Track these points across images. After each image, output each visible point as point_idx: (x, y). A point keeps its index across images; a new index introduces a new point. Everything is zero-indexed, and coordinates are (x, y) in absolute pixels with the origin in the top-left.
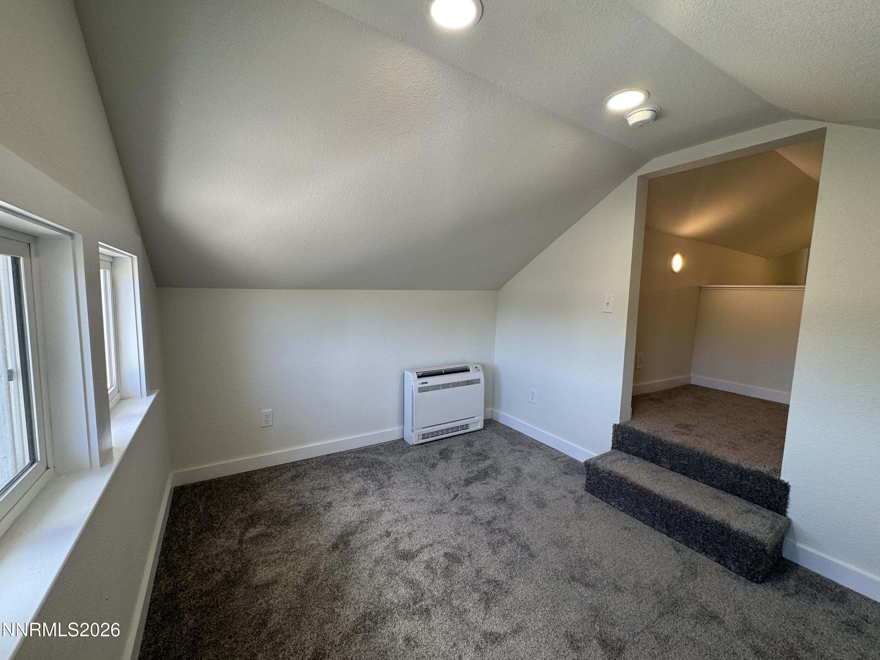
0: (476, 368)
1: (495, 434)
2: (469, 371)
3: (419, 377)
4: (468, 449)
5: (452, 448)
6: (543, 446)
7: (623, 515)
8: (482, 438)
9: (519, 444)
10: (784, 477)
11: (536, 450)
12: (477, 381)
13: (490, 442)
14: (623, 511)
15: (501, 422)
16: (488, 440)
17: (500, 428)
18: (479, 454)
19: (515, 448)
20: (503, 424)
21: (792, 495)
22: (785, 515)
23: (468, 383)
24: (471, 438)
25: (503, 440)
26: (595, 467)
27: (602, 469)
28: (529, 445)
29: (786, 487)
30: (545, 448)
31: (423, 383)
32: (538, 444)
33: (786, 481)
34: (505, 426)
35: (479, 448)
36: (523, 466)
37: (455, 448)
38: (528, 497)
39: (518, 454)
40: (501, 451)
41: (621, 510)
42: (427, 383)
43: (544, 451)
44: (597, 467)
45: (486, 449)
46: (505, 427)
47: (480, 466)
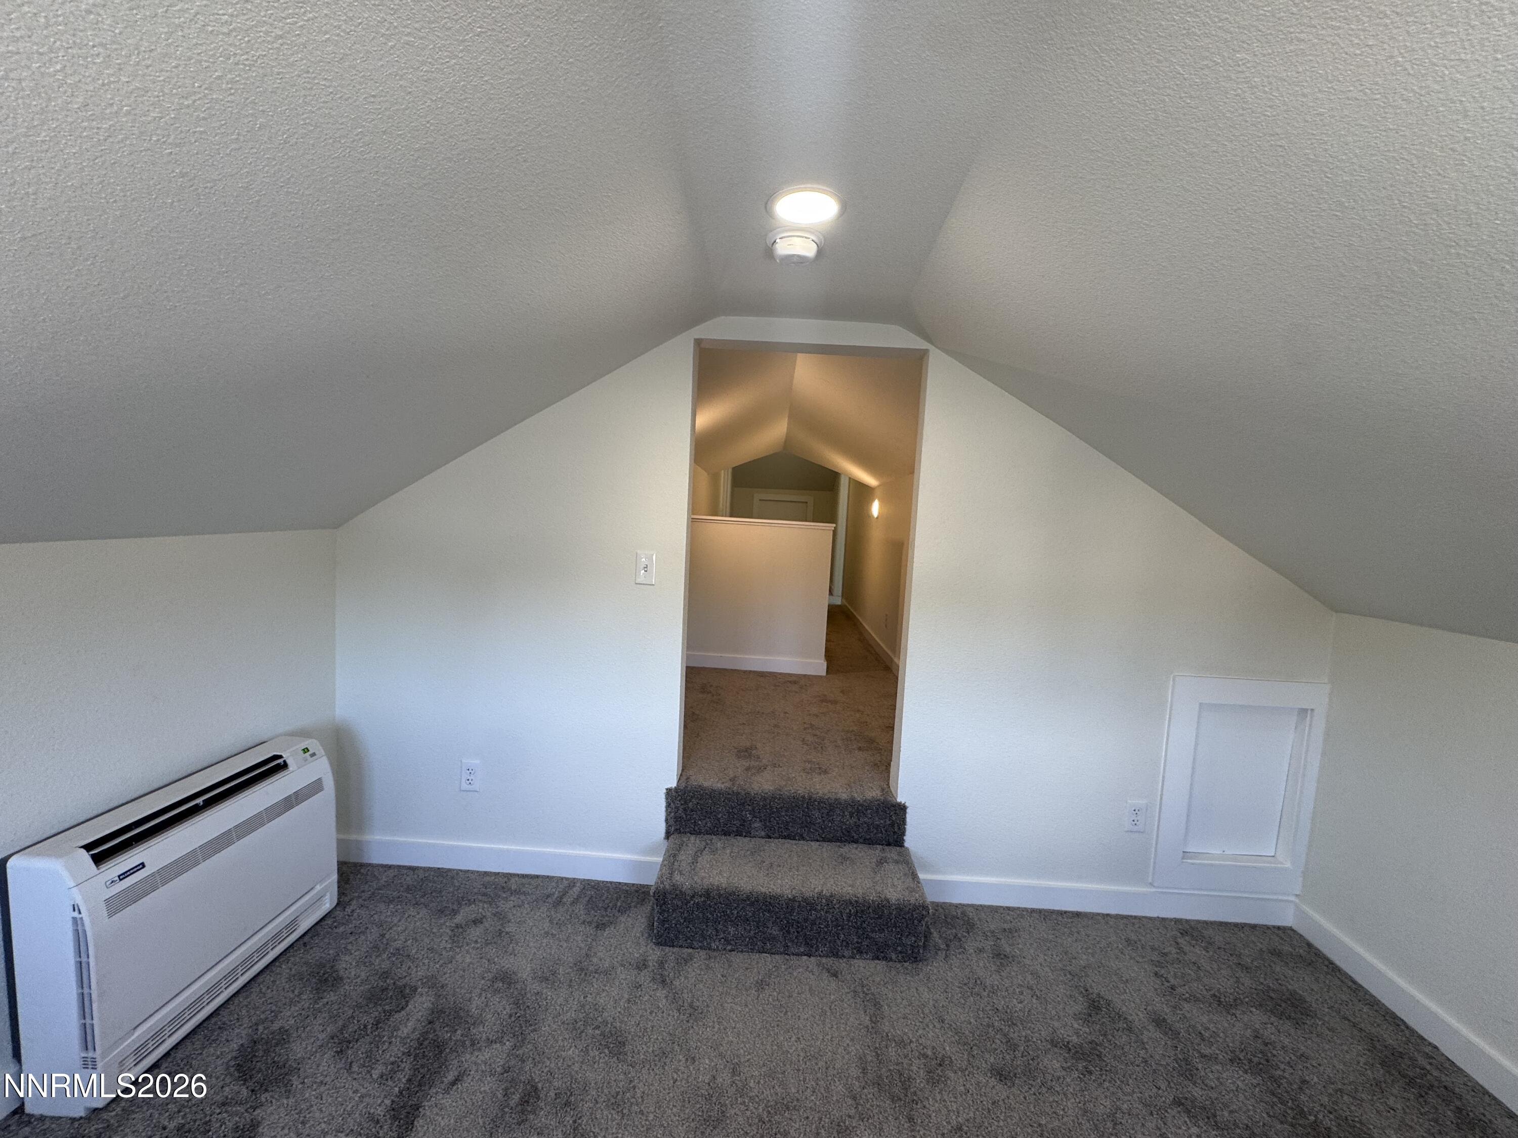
0: (306, 750)
1: (382, 906)
2: (285, 766)
3: (98, 860)
4: (331, 997)
5: (276, 1026)
6: (513, 880)
7: (738, 959)
8: (352, 939)
9: (459, 904)
10: (901, 799)
11: (506, 899)
12: (316, 787)
13: (383, 935)
14: (734, 951)
15: (375, 861)
16: (373, 934)
17: (382, 882)
18: (374, 997)
19: (459, 919)
20: (383, 866)
21: (911, 818)
22: (903, 846)
23: (289, 803)
24: (315, 954)
25: (412, 911)
26: (678, 892)
27: (690, 893)
28: (484, 895)
29: (903, 808)
30: (523, 885)
31: (123, 876)
32: (502, 881)
33: (903, 802)
34: (390, 867)
35: (363, 975)
36: (507, 963)
37: (287, 1019)
38: (578, 1042)
39: (475, 933)
40: (431, 950)
41: (730, 951)
42: (143, 865)
43: (524, 893)
44: (681, 891)
45: (386, 965)
46: (391, 873)
47: (405, 1031)
